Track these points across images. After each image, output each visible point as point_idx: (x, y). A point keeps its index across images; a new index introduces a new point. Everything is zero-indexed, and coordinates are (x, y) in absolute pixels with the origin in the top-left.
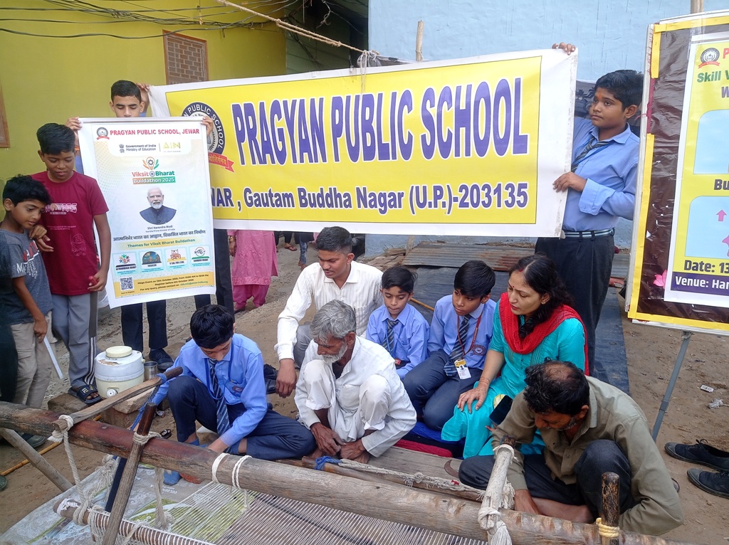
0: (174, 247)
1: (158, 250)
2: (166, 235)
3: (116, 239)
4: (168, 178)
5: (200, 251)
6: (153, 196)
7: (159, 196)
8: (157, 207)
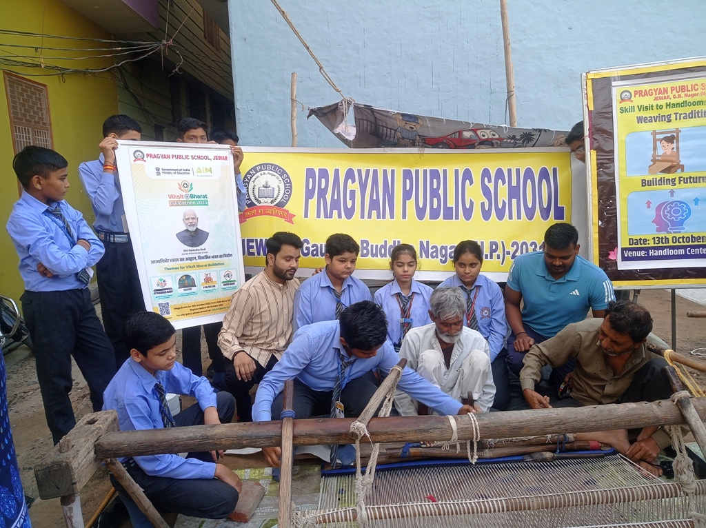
0: (207, 270)
1: (193, 274)
2: (200, 258)
3: (153, 262)
4: (202, 200)
5: (228, 275)
6: (188, 219)
7: (194, 218)
8: (192, 229)
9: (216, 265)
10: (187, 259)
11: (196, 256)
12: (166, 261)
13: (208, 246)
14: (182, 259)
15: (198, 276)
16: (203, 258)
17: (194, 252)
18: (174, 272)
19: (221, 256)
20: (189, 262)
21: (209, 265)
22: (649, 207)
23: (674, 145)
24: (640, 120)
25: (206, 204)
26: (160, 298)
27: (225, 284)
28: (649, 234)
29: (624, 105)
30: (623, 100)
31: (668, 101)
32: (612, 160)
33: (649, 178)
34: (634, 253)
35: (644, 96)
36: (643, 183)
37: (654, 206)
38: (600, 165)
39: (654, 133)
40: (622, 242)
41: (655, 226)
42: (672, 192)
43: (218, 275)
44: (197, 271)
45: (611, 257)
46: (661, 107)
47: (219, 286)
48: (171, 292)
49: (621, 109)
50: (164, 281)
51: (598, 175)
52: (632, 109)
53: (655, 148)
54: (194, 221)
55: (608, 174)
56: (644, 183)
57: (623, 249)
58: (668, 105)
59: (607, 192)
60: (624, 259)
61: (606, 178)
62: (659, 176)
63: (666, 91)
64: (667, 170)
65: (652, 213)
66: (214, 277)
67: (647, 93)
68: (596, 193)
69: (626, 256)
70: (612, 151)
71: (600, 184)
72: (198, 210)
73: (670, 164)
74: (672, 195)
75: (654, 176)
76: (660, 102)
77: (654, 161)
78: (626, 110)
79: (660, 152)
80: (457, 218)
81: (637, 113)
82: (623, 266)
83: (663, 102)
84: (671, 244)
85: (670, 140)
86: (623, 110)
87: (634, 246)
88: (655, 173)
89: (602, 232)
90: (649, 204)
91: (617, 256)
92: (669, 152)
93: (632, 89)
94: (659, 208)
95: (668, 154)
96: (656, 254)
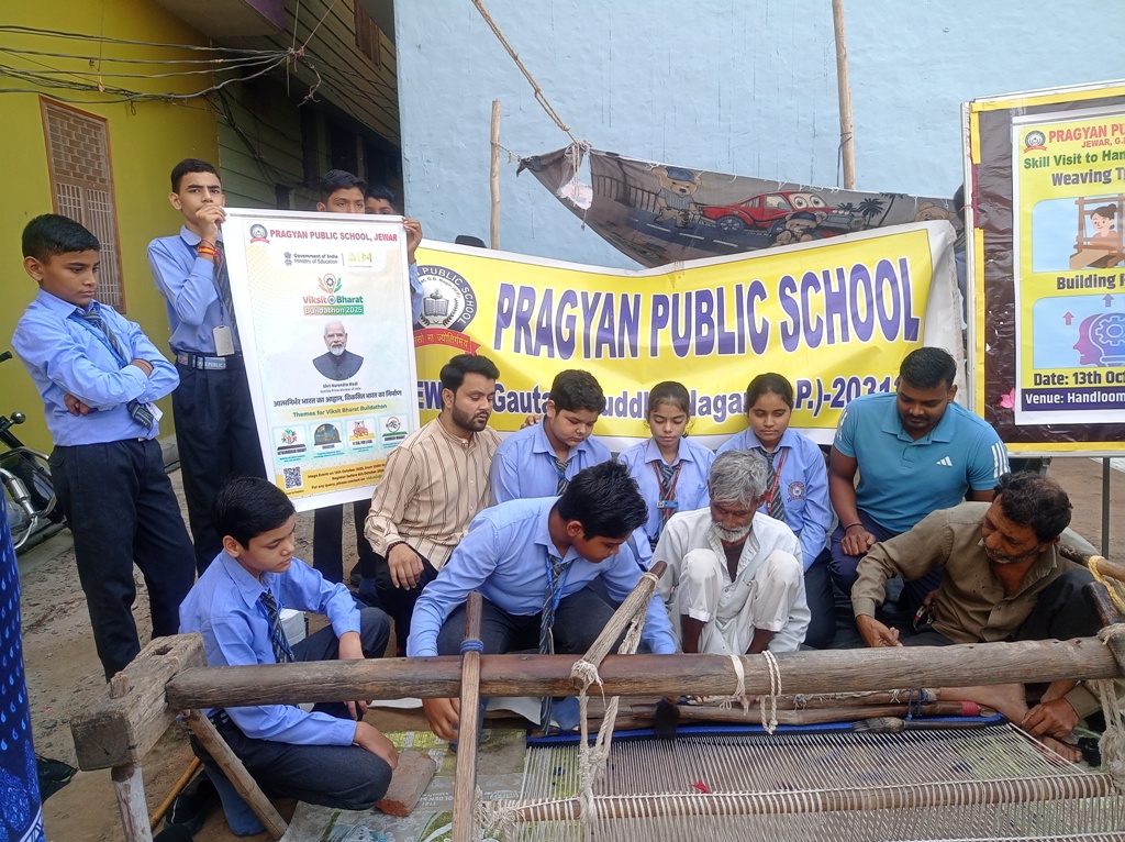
0: (358, 417)
1: (336, 422)
2: (348, 397)
3: (277, 404)
4: (354, 307)
5: (393, 424)
6: (332, 336)
7: (340, 335)
8: (338, 352)
9: (372, 408)
10: (329, 399)
11: (343, 394)
12: (296, 402)
13: (362, 379)
14: (320, 400)
15: (345, 426)
16: (353, 397)
17: (340, 388)
18: (306, 420)
19: (381, 394)
20: (332, 403)
21: (362, 408)
22: (1068, 323)
23: (1115, 222)
24: (1057, 179)
25: (360, 311)
26: (286, 460)
27: (388, 437)
28: (1068, 367)
29: (1032, 154)
30: (1029, 147)
31: (1106, 148)
32: (1010, 246)
33: (1070, 275)
34: (1043, 399)
35: (1064, 140)
36: (1059, 283)
37: (1077, 321)
38: (989, 254)
39: (1081, 202)
40: (1024, 379)
41: (1078, 355)
42: (1108, 300)
43: (375, 423)
44: (343, 418)
45: (1005, 404)
46: (1092, 158)
47: (379, 441)
48: (303, 450)
49: (1027, 161)
50: (293, 434)
51: (986, 270)
52: (1045, 162)
53: (1081, 226)
54: (341, 339)
55: (1002, 268)
56: (1061, 283)
57: (1025, 392)
58: (1106, 155)
59: (1001, 297)
60: (1026, 407)
61: (998, 274)
62: (1087, 272)
63: (1103, 131)
64: (1102, 263)
65: (1073, 334)
66: (369, 425)
67: (1070, 136)
68: (982, 298)
69: (1029, 402)
70: (1010, 231)
71: (989, 284)
72: (347, 322)
73: (1105, 253)
74: (1108, 304)
75: (1079, 273)
76: (1092, 150)
77: (1080, 247)
78: (1035, 164)
79: (1090, 232)
80: (742, 350)
81: (1053, 169)
82: (1023, 419)
83: (1098, 150)
84: (1104, 384)
85: (1107, 212)
86: (1029, 164)
87: (1043, 386)
88: (1080, 268)
89: (990, 362)
90: (1068, 318)
91: (1014, 402)
92: (1105, 233)
93: (1046, 129)
94: (1085, 325)
95: (1104, 235)
96: (1079, 400)
